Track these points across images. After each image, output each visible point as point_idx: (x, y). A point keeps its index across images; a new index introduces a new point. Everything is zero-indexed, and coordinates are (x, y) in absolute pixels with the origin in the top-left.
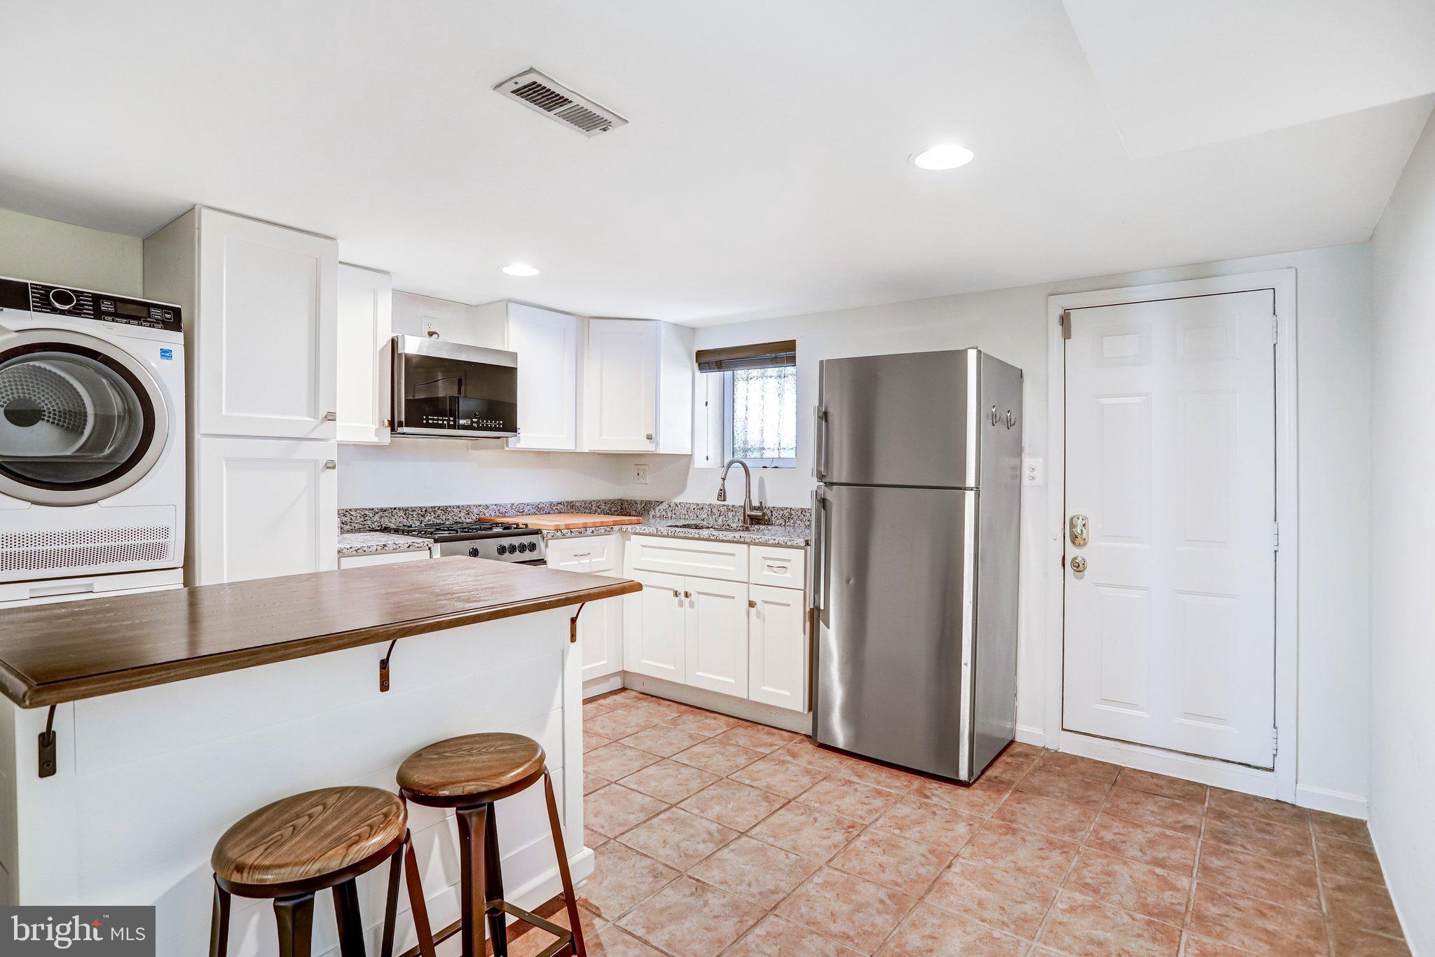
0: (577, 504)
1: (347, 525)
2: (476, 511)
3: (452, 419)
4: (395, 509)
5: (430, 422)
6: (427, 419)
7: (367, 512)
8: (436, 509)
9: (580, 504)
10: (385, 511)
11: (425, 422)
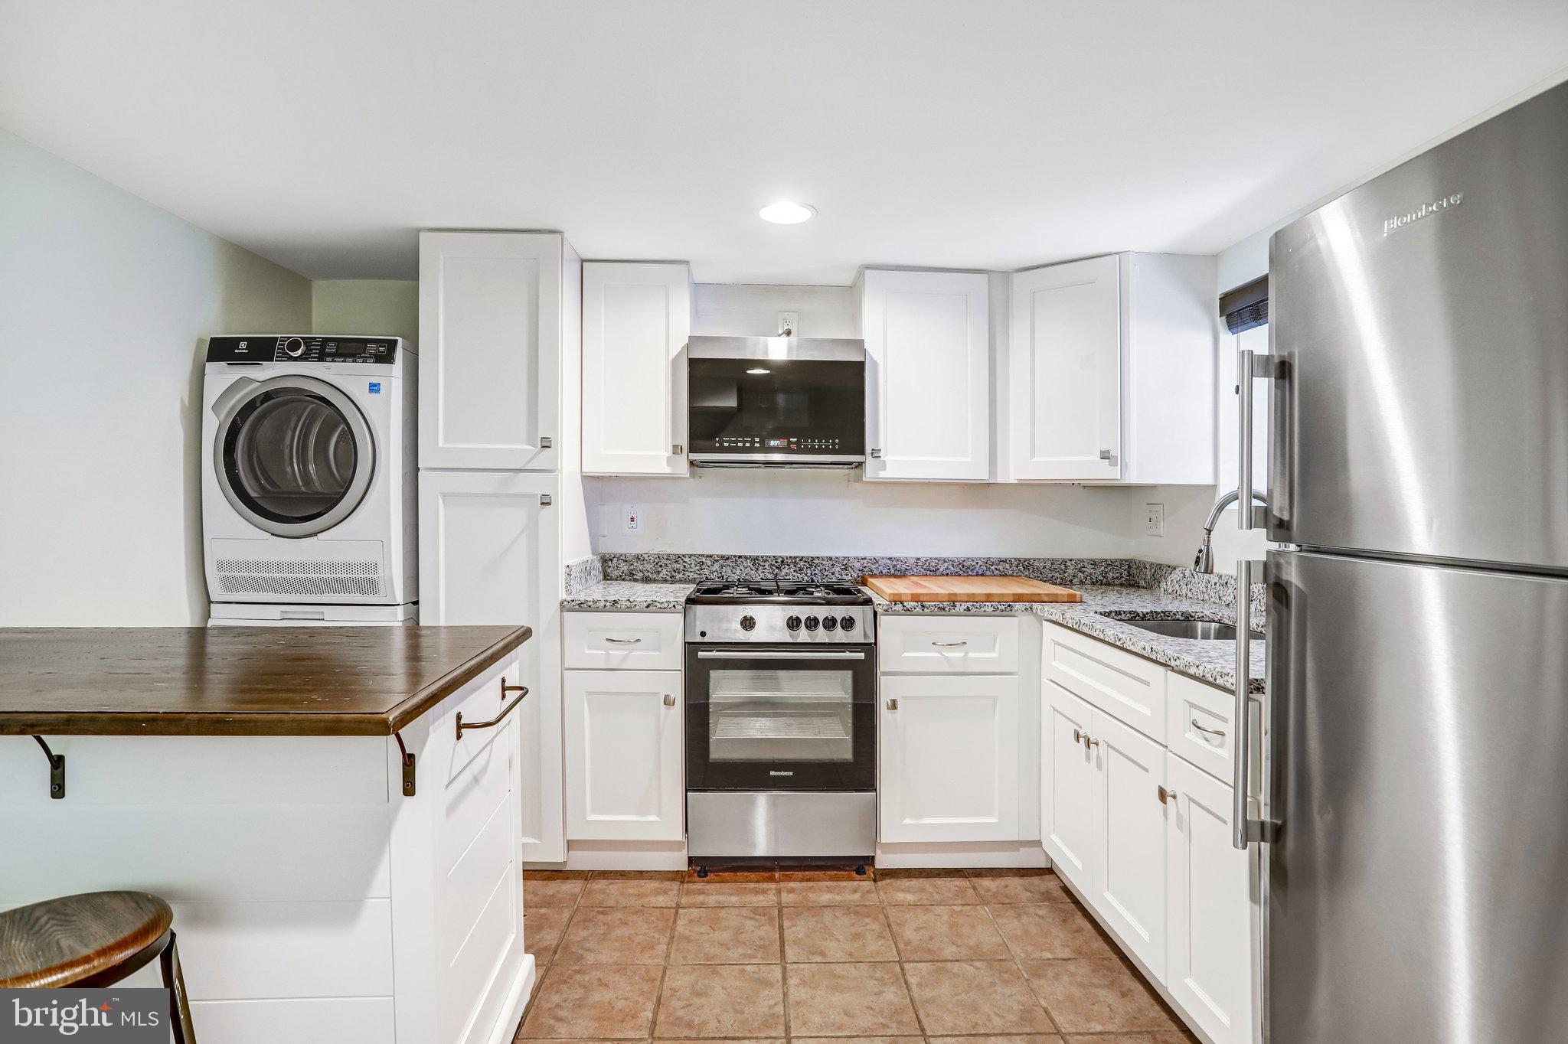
0: (1036, 563)
1: (679, 573)
2: (857, 565)
3: (757, 439)
4: (740, 557)
5: (726, 445)
6: (721, 442)
7: (704, 560)
8: (798, 560)
9: (1042, 564)
10: (727, 559)
11: (717, 445)
